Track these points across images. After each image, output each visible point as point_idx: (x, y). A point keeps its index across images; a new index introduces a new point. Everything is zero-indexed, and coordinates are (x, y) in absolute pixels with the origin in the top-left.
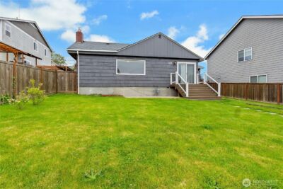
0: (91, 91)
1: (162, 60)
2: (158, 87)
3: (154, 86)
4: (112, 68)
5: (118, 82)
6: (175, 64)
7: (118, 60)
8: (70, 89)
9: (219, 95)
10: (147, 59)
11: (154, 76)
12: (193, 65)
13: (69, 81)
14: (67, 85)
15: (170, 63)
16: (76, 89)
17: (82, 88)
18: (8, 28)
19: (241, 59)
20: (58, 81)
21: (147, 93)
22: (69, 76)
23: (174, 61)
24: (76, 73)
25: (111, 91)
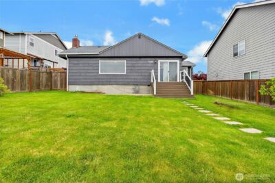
0: (78, 88)
1: (143, 59)
2: (137, 85)
3: (134, 85)
4: (95, 68)
5: (101, 81)
6: (156, 63)
7: (100, 61)
8: (61, 86)
9: (192, 93)
10: (128, 59)
11: (135, 74)
12: (176, 63)
13: (61, 80)
14: (59, 83)
15: (151, 61)
16: (66, 87)
17: (70, 86)
18: (32, 40)
19: (235, 55)
20: (53, 80)
21: (128, 90)
22: (61, 76)
23: (154, 59)
24: (66, 73)
25: (94, 88)
